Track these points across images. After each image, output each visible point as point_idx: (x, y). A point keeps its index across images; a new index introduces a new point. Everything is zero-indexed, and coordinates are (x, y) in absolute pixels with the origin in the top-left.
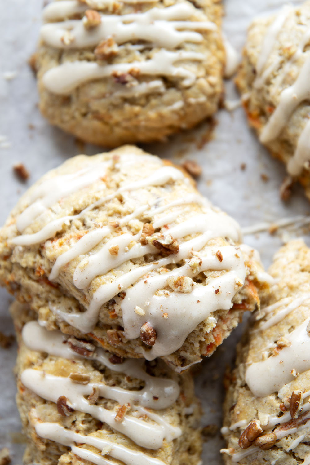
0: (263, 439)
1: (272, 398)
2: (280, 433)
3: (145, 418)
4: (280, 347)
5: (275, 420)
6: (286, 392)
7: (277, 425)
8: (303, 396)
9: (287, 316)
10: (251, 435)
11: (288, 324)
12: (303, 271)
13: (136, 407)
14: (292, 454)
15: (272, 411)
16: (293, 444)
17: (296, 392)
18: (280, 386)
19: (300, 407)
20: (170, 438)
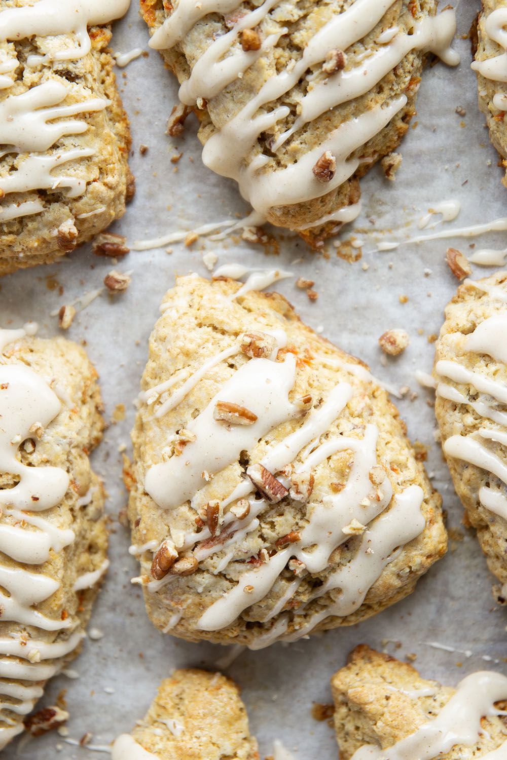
0: (181, 566)
1: (184, 509)
2: (201, 553)
3: (24, 524)
4: (183, 443)
5: (193, 537)
6: (200, 499)
7: (196, 544)
8: (222, 505)
9: (187, 396)
10: (164, 563)
11: (189, 406)
12: (200, 325)
13: (10, 512)
14: (222, 575)
15: (187, 526)
16: (221, 564)
17: (212, 504)
18: (191, 494)
19: (220, 521)
20: (59, 548)
